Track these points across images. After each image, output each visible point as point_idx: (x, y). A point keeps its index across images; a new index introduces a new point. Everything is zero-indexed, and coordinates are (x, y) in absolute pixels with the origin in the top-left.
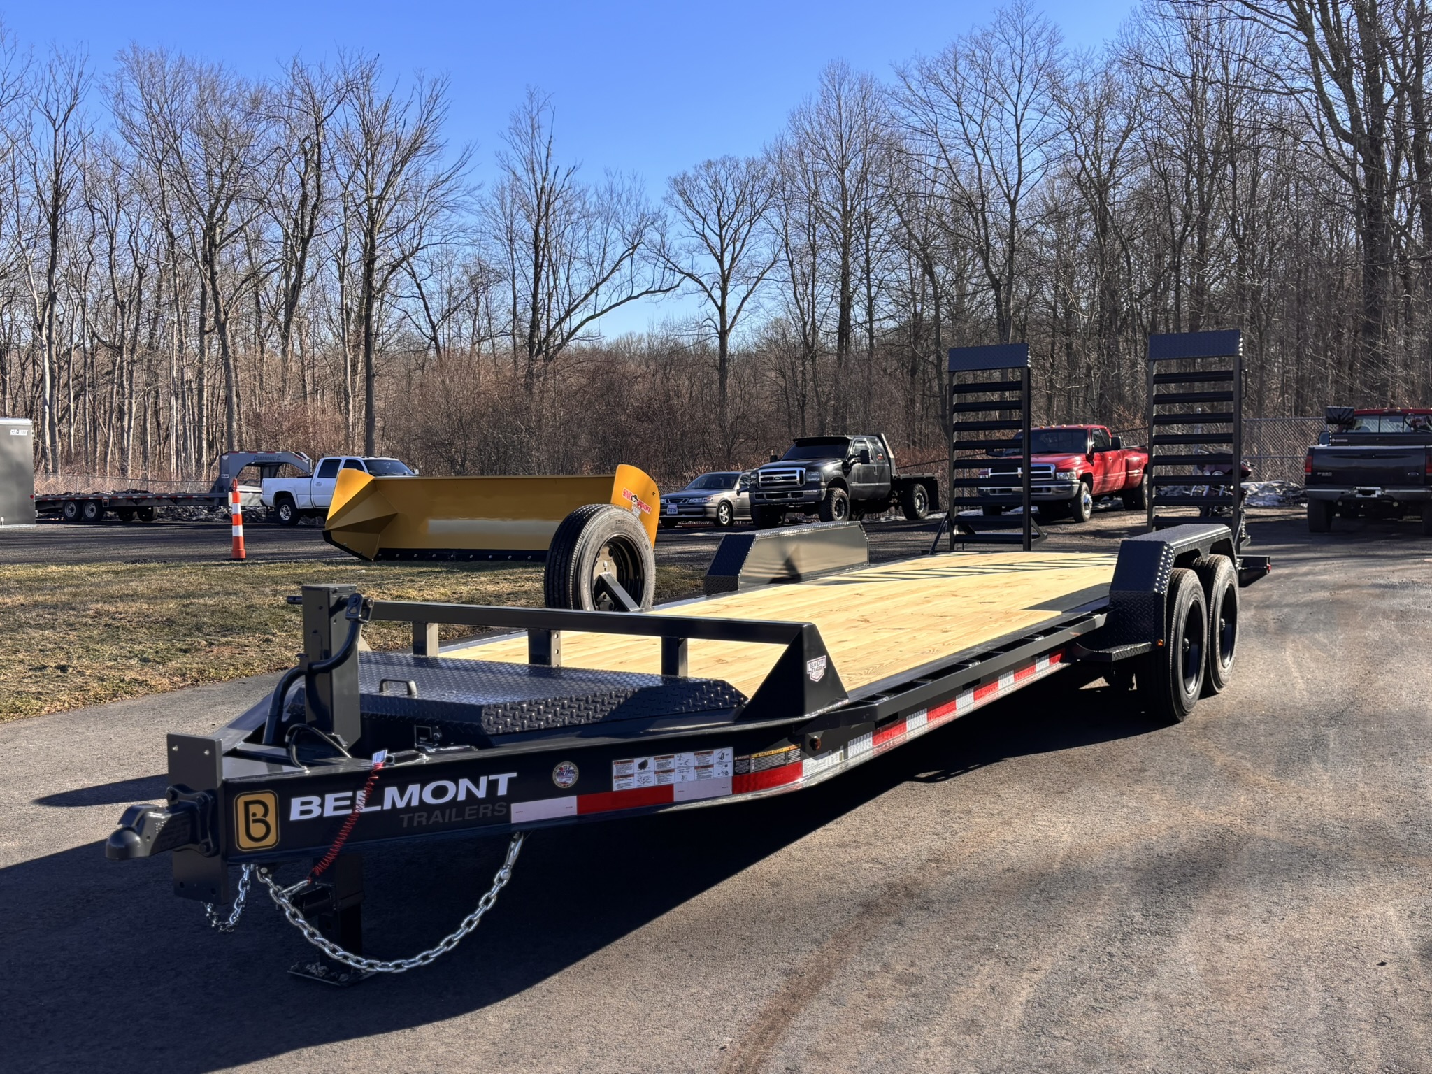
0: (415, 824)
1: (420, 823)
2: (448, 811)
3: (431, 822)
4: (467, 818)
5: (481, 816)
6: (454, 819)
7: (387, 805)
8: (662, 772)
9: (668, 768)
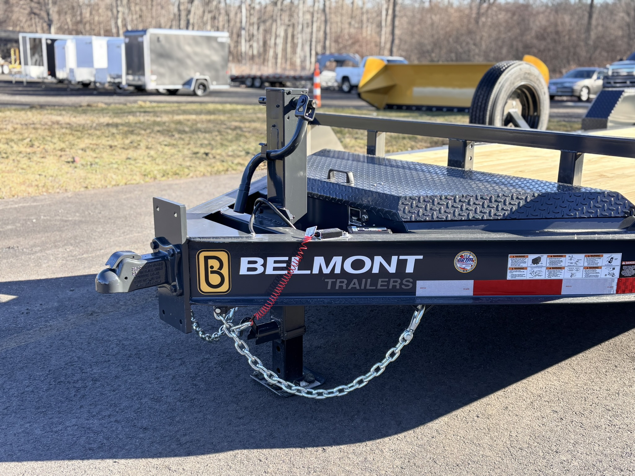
0: (337, 288)
1: (341, 287)
2: (364, 280)
3: (349, 288)
4: (379, 287)
5: (391, 287)
6: (368, 287)
7: (316, 271)
8: (553, 268)
9: (559, 266)
